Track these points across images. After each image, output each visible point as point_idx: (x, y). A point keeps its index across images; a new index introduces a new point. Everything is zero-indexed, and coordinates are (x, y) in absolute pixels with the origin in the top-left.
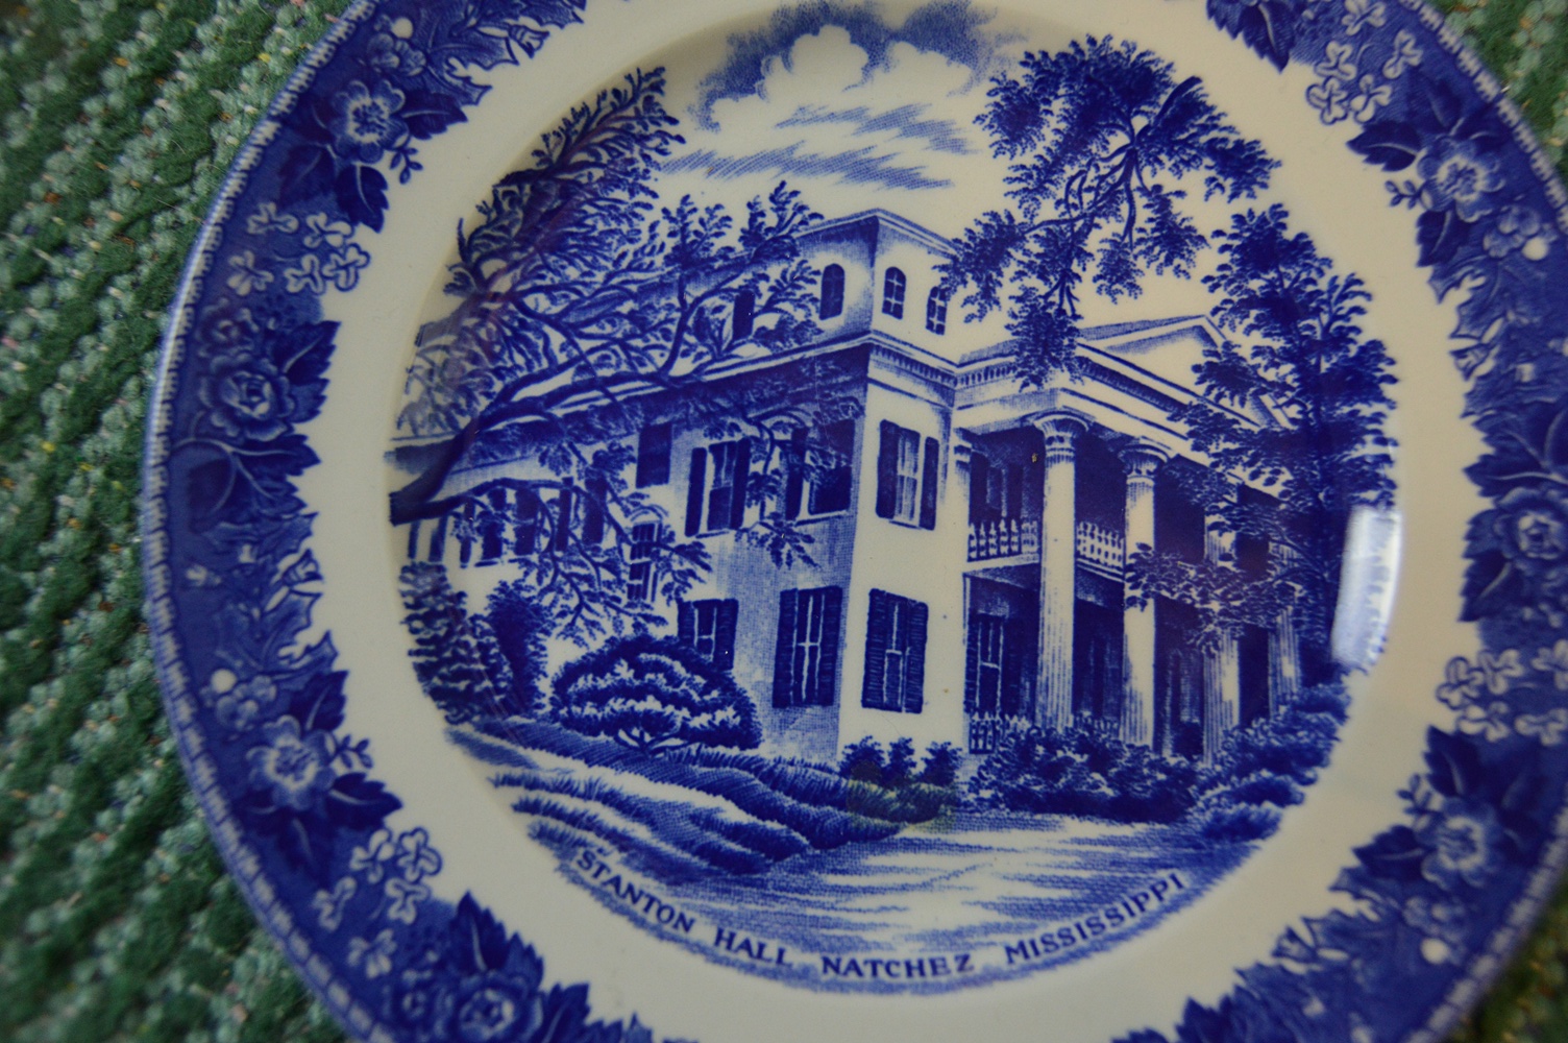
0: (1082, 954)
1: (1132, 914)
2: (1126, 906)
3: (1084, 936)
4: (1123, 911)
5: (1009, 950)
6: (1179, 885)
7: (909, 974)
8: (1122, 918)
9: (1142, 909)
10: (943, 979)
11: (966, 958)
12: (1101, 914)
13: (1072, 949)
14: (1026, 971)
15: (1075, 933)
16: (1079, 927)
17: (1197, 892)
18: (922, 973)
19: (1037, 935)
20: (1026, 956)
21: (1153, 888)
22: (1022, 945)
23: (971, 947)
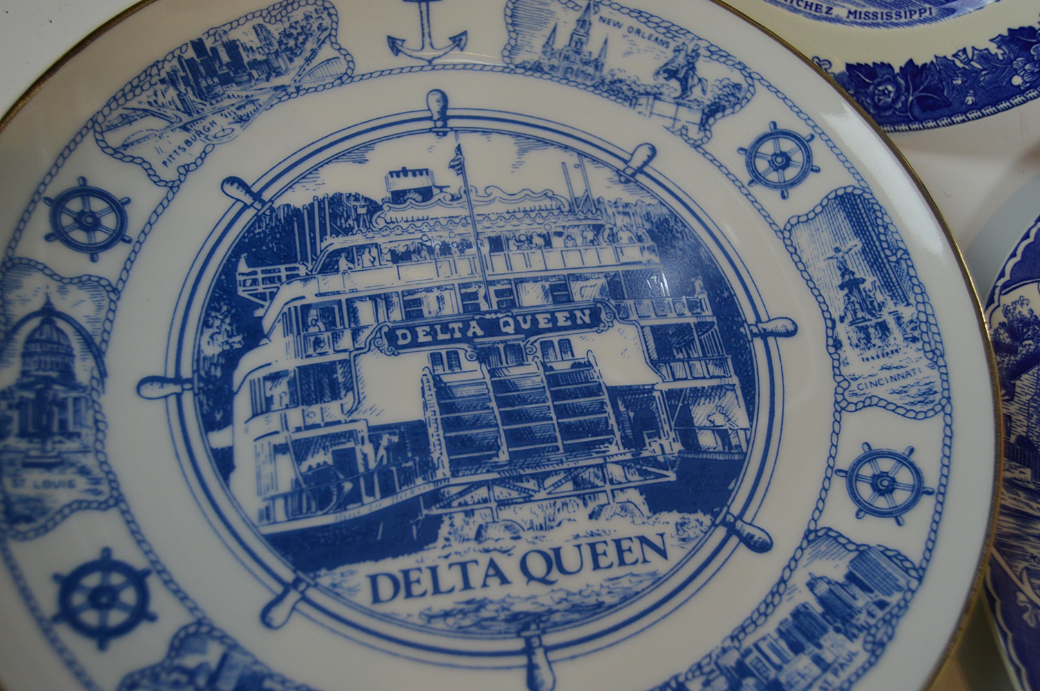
0: (878, 25)
1: (906, 17)
2: (905, 13)
3: (882, 18)
4: (903, 14)
5: (850, 12)
6: (931, 14)
7: (805, 8)
8: (901, 17)
9: (911, 17)
10: (818, 14)
11: (831, 9)
12: (894, 12)
13: (874, 21)
14: (853, 23)
15: (879, 16)
16: (882, 13)
17: (936, 19)
18: (811, 9)
19: (864, 10)
20: (855, 18)
21: (920, 10)
22: (856, 12)
23: (835, 5)
